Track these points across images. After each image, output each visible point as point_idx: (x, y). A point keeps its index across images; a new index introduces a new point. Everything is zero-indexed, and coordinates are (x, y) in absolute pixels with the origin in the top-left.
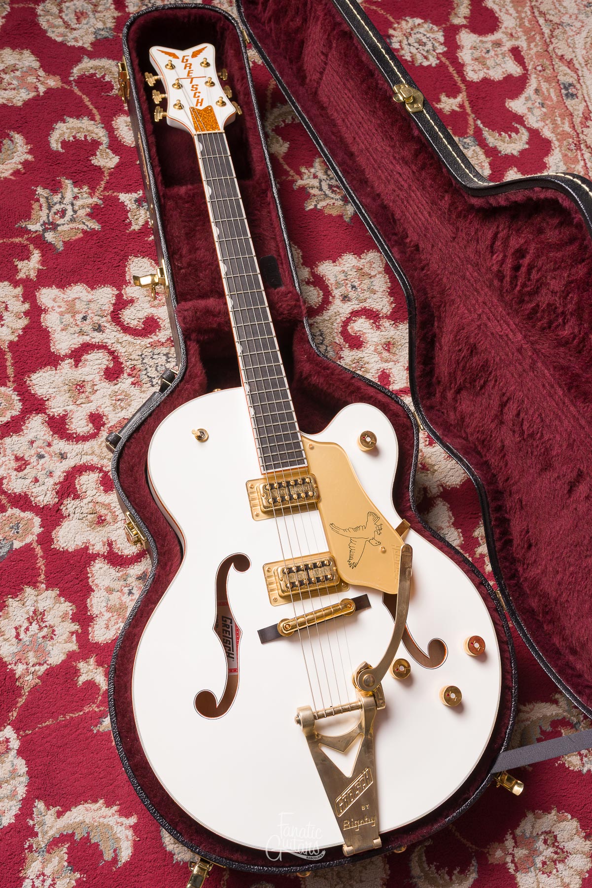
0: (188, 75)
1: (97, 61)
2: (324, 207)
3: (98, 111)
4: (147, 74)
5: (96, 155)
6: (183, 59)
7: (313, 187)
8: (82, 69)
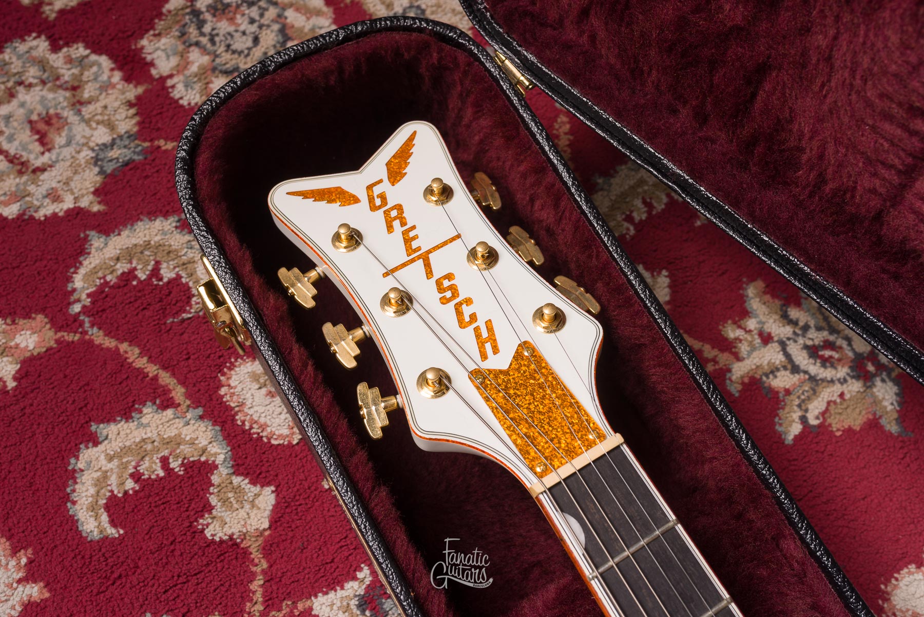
0: (410, 250)
1: (125, 233)
2: (823, 414)
3: (173, 375)
4: (283, 273)
5: (213, 508)
6: (371, 200)
7: (774, 371)
8: (94, 271)
